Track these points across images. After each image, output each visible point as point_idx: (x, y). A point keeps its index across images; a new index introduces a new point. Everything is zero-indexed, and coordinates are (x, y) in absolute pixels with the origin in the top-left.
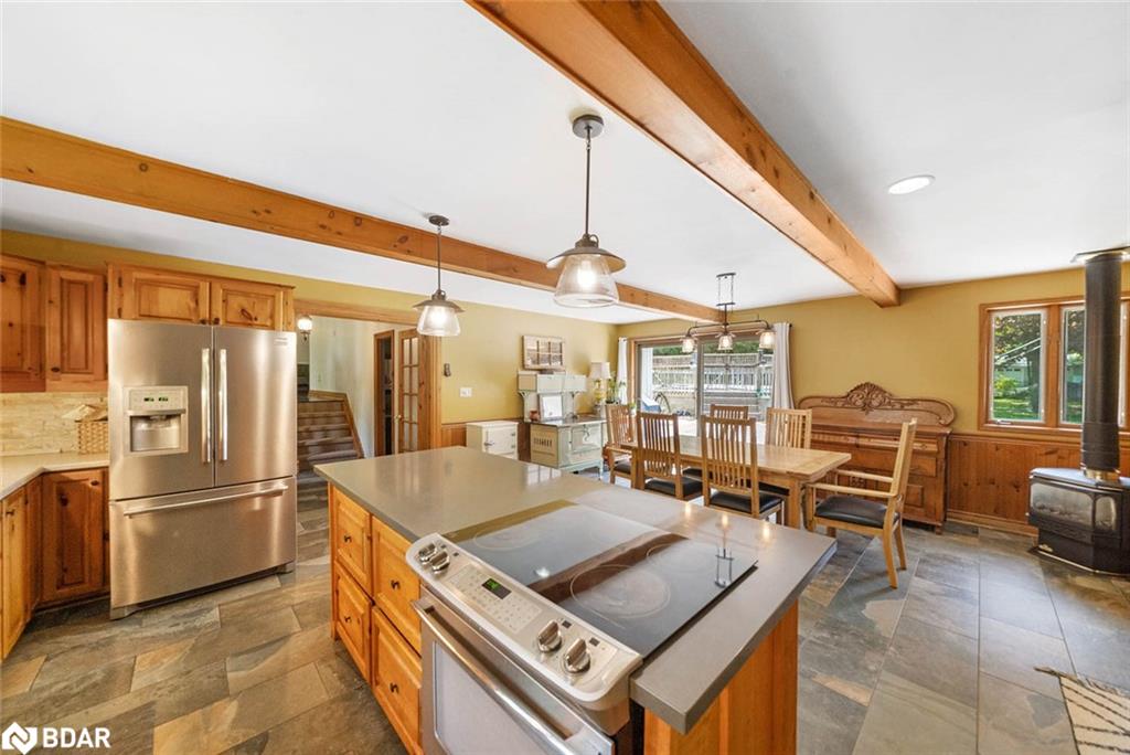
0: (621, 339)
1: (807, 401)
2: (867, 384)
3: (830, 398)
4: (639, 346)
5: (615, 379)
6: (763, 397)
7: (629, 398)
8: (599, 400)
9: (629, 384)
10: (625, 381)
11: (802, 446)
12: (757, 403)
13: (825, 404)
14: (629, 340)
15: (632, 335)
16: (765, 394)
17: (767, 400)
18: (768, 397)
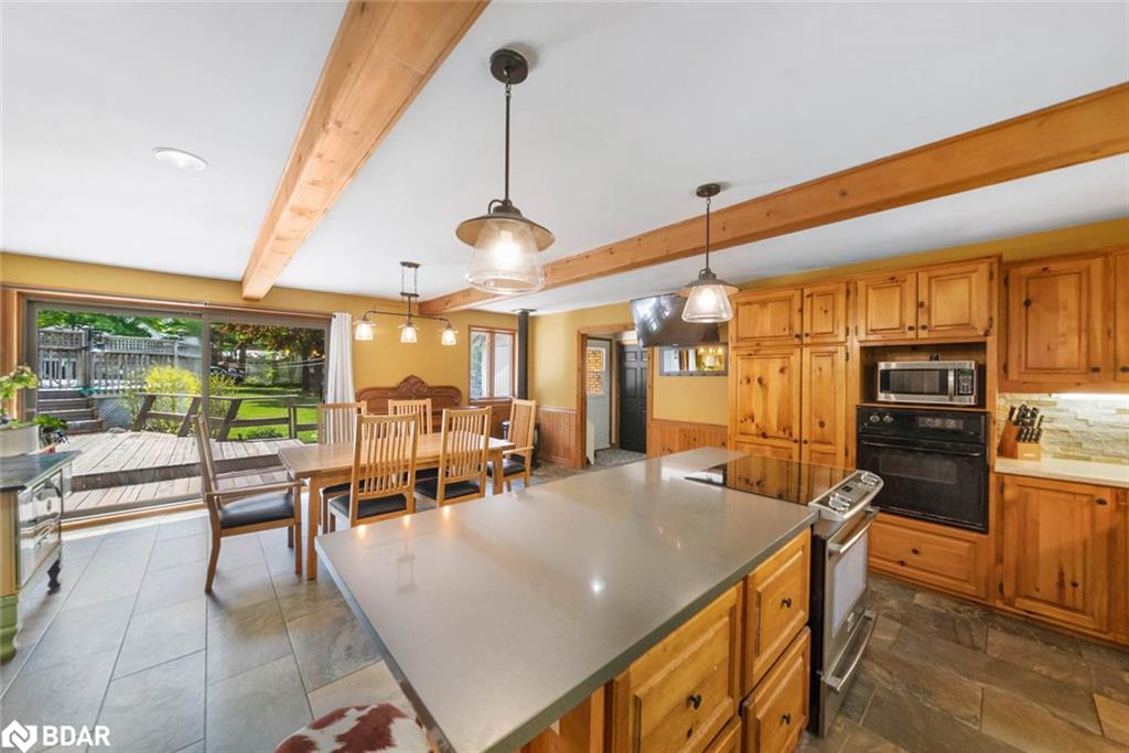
1: (365, 393)
2: (412, 376)
3: (386, 390)
4: (30, 303)
13: (381, 395)
16: (98, 392)
17: (101, 400)
18: (102, 396)
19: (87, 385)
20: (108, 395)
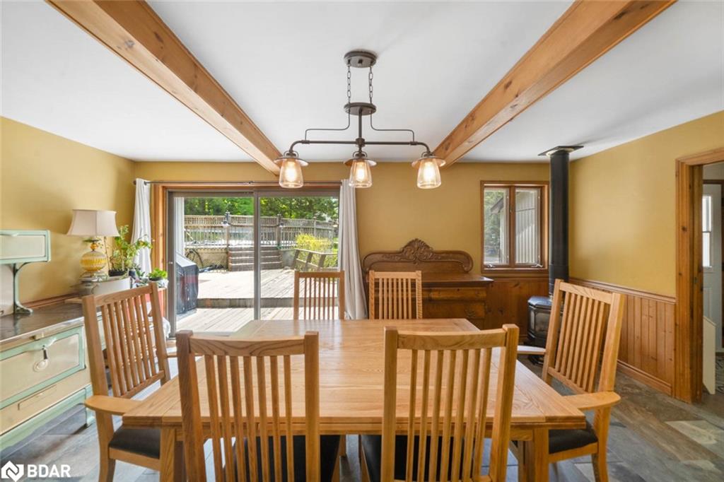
0: (140, 181)
1: (370, 257)
2: (416, 240)
3: (390, 253)
4: (170, 194)
5: (129, 237)
6: (282, 250)
7: (154, 263)
8: (91, 271)
9: (155, 245)
10: (148, 240)
11: (414, 317)
12: (278, 254)
13: (385, 259)
14: (154, 186)
15: (158, 177)
16: (283, 247)
17: (285, 252)
18: (285, 249)
19: (279, 244)
20: (287, 249)
